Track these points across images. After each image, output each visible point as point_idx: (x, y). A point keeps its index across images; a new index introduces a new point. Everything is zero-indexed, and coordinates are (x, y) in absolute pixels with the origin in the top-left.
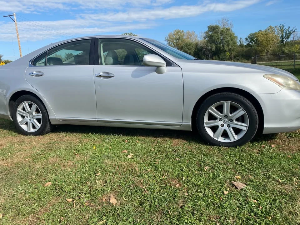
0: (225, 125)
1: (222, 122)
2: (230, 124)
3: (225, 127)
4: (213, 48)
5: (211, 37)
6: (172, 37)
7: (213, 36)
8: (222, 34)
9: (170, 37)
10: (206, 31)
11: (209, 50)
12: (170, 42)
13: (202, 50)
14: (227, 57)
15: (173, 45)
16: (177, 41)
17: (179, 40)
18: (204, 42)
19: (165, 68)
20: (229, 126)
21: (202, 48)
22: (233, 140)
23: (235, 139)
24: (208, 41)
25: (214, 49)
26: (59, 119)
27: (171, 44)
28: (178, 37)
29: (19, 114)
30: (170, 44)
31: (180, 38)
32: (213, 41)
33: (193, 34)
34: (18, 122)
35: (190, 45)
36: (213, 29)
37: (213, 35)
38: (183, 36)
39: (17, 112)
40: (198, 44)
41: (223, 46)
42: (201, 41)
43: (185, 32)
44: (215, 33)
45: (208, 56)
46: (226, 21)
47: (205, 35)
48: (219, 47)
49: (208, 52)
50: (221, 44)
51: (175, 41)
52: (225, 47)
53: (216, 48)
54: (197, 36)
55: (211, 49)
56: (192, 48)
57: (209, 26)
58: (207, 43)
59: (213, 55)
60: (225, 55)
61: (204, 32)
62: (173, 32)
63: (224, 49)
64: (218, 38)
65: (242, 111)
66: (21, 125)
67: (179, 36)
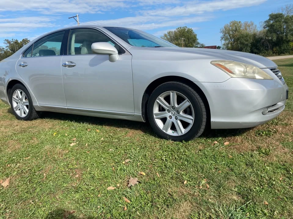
0: (173, 117)
1: (170, 114)
2: (177, 116)
3: (173, 119)
4: (273, 38)
5: (271, 26)
6: (228, 29)
7: (274, 26)
8: (286, 22)
9: (225, 29)
10: (266, 20)
11: (269, 40)
12: (225, 35)
13: (260, 41)
14: (290, 47)
15: (229, 37)
16: (233, 33)
17: (235, 31)
18: (264, 32)
19: (116, 56)
20: (176, 119)
21: (262, 39)
22: (180, 134)
23: (182, 133)
24: (268, 30)
25: (275, 39)
26: (41, 106)
27: (227, 36)
28: (234, 28)
29: (15, 101)
30: (225, 36)
31: (236, 29)
32: (274, 31)
33: (252, 24)
34: (14, 107)
35: (247, 36)
36: (275, 17)
37: (274, 24)
38: (240, 27)
39: (13, 99)
40: (256, 35)
41: (286, 36)
42: (260, 32)
43: (242, 22)
44: (277, 22)
45: (268, 47)
46: (290, 9)
47: (265, 25)
48: (281, 37)
49: (267, 43)
50: (284, 33)
51: (231, 33)
52: (288, 37)
53: (278, 38)
54: (256, 26)
55: (272, 40)
56: (249, 39)
57: (270, 14)
58: (267, 33)
59: (273, 46)
60: (288, 46)
61: (264, 21)
62: (229, 24)
63: (288, 38)
64: (281, 27)
65: (188, 102)
66: (16, 110)
67: (236, 27)
